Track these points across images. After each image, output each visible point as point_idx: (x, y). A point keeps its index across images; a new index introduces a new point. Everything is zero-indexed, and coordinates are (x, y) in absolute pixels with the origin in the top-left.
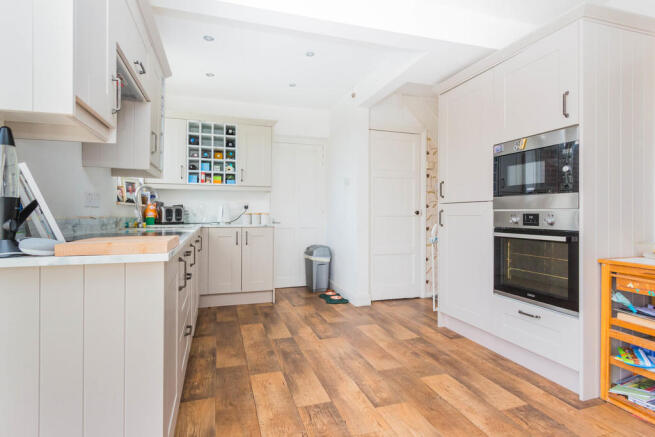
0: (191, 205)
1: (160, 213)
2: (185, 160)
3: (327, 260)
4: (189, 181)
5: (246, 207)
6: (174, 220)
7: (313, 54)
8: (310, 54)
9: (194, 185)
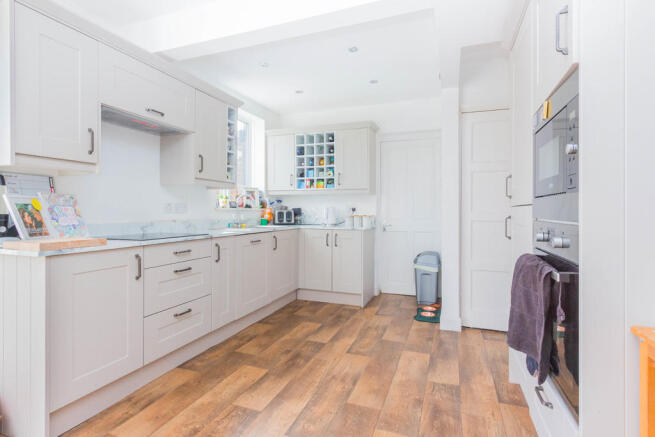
0: (308, 209)
1: (274, 216)
2: (293, 169)
3: (436, 270)
4: (299, 187)
5: (354, 210)
6: (285, 221)
7: (356, 50)
8: (353, 50)
9: (304, 190)
